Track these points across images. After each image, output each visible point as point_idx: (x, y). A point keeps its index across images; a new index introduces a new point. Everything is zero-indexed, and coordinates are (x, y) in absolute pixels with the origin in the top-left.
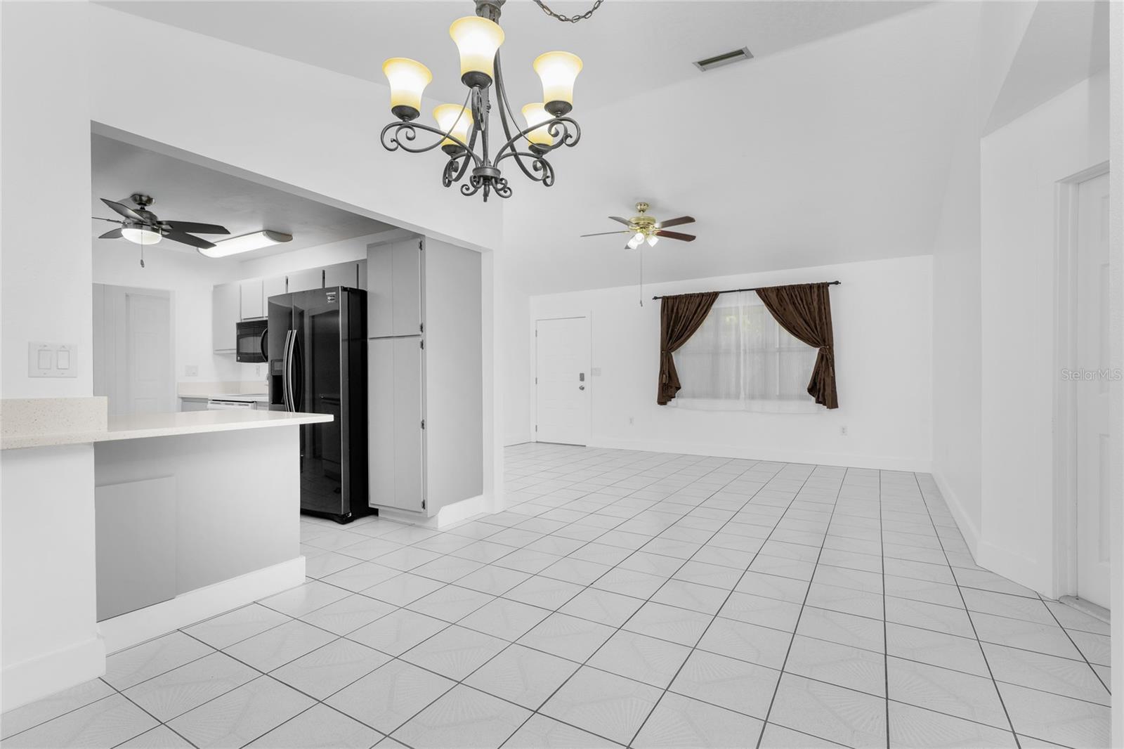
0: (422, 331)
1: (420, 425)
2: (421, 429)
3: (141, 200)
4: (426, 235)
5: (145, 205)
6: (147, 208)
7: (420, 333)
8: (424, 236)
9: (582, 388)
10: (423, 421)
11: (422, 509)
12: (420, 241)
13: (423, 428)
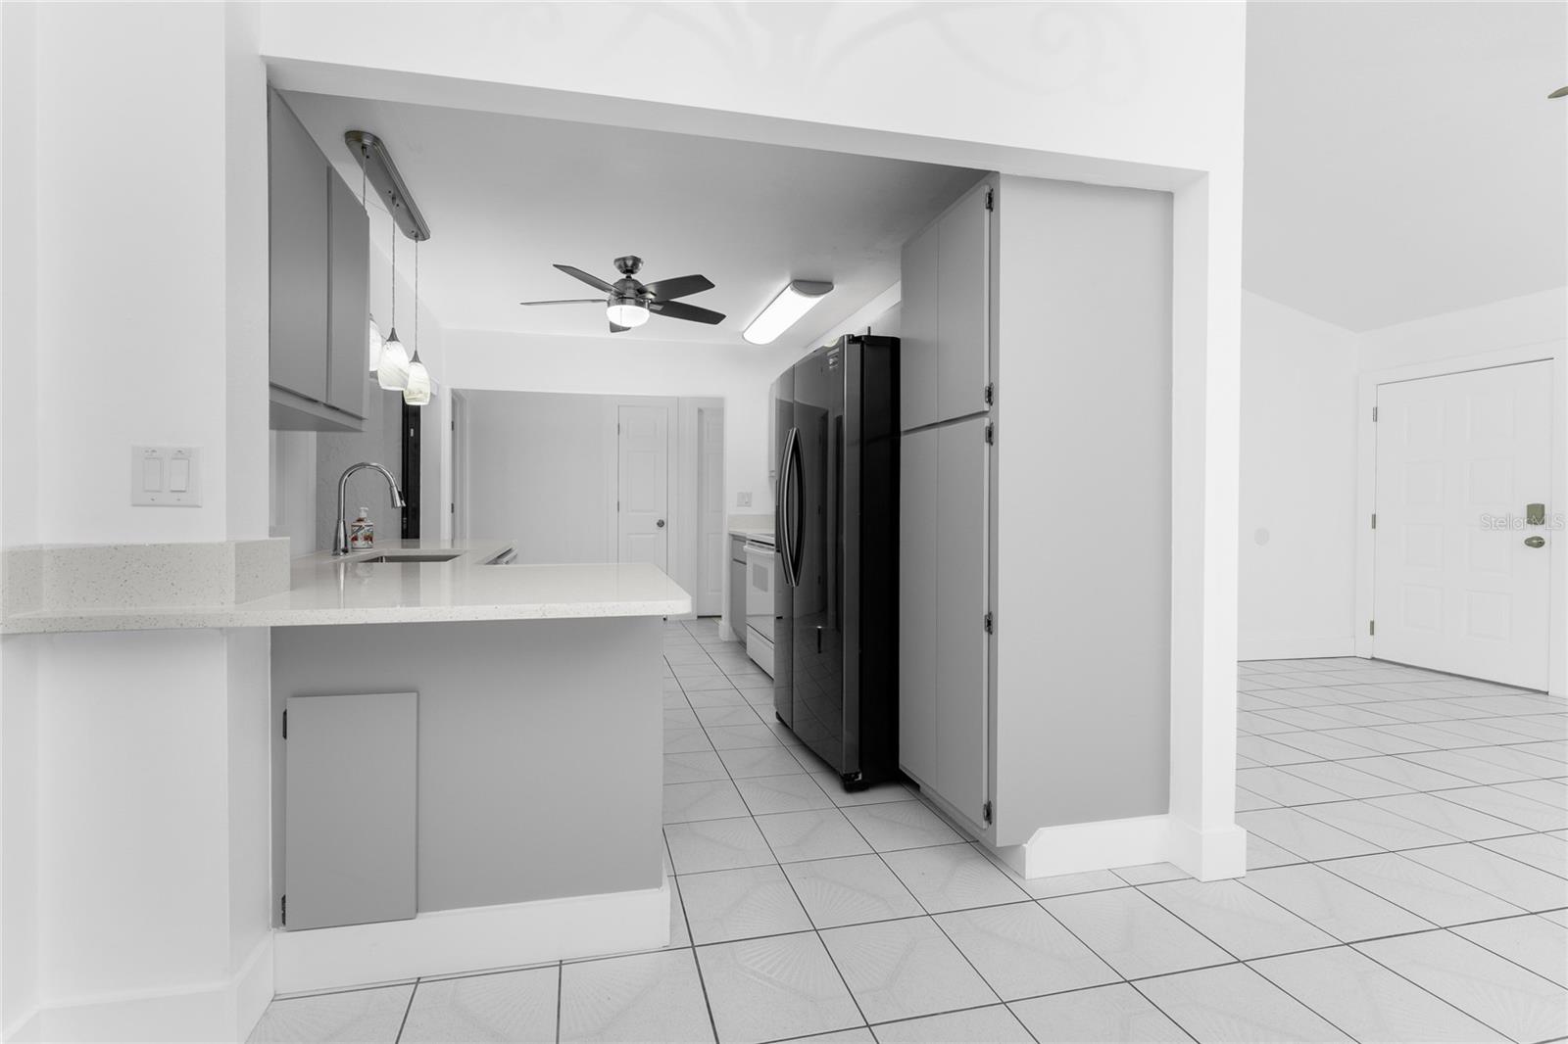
0: (990, 402)
1: (983, 624)
2: (985, 634)
3: (626, 266)
4: (1001, 172)
5: (632, 272)
6: (633, 276)
7: (986, 407)
8: (998, 173)
9: (1538, 543)
10: (990, 614)
11: (985, 824)
12: (987, 190)
13: (990, 632)
